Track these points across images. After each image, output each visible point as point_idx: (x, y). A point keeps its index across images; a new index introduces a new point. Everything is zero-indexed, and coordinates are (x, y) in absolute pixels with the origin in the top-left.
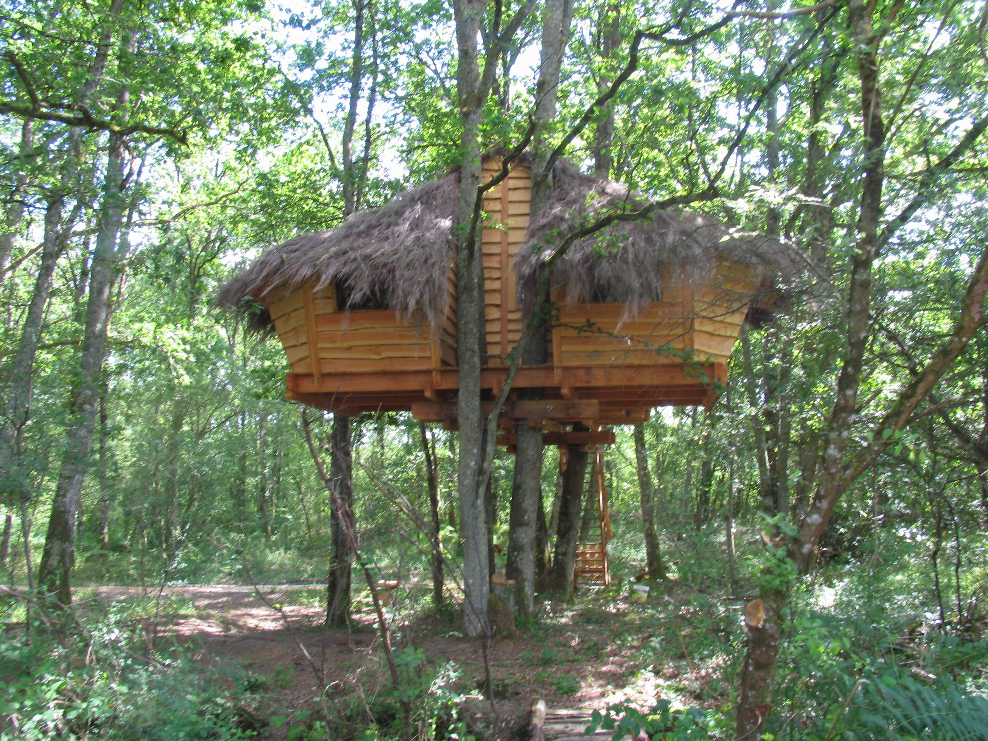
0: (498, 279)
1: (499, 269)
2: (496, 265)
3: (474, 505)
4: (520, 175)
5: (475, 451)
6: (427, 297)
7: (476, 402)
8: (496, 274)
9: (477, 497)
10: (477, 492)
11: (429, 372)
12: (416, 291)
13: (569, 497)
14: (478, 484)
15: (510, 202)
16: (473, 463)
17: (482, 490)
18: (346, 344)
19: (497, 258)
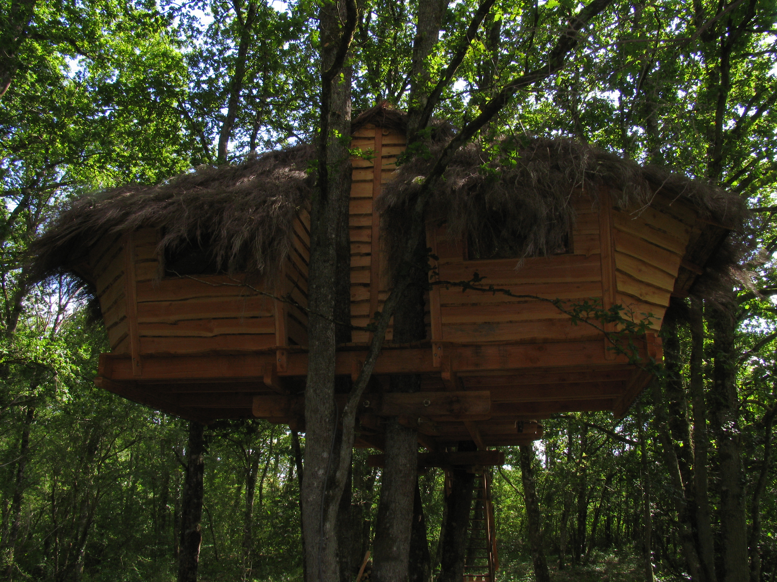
0: (368, 254)
1: (370, 243)
2: (365, 239)
3: (321, 531)
4: (396, 142)
5: (325, 455)
6: (259, 239)
7: (329, 391)
8: (365, 249)
9: (325, 519)
10: (325, 511)
11: (272, 352)
12: (245, 232)
13: (454, 524)
14: (327, 501)
15: (383, 170)
16: (321, 472)
17: (333, 510)
18: (173, 318)
19: (369, 232)
